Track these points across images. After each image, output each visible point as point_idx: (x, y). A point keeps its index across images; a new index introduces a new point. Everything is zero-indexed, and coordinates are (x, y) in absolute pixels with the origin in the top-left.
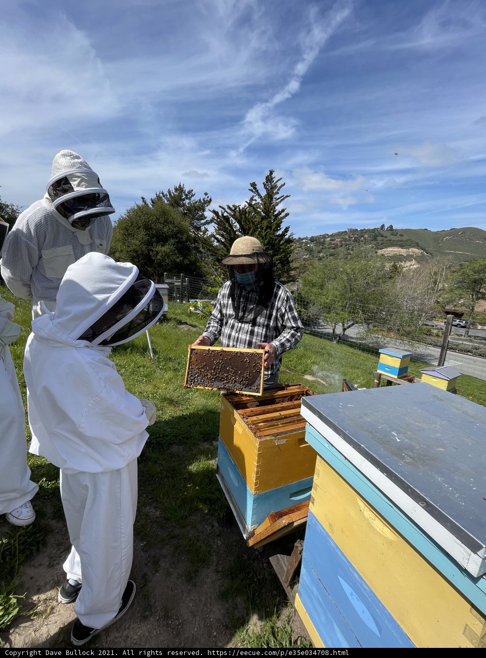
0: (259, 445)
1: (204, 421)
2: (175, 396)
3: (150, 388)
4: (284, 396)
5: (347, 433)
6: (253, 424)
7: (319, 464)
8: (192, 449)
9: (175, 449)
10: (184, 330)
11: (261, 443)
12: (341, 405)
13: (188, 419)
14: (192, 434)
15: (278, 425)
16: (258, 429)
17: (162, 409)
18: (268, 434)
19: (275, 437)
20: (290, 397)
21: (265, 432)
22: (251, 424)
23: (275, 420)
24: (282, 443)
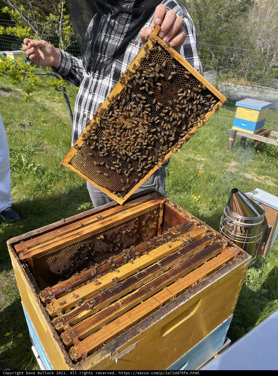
6: (66, 320)
18: (97, 342)
19: (113, 350)
20: (137, 219)
21: (91, 338)
22: (61, 321)
23: (112, 294)
24: (128, 352)
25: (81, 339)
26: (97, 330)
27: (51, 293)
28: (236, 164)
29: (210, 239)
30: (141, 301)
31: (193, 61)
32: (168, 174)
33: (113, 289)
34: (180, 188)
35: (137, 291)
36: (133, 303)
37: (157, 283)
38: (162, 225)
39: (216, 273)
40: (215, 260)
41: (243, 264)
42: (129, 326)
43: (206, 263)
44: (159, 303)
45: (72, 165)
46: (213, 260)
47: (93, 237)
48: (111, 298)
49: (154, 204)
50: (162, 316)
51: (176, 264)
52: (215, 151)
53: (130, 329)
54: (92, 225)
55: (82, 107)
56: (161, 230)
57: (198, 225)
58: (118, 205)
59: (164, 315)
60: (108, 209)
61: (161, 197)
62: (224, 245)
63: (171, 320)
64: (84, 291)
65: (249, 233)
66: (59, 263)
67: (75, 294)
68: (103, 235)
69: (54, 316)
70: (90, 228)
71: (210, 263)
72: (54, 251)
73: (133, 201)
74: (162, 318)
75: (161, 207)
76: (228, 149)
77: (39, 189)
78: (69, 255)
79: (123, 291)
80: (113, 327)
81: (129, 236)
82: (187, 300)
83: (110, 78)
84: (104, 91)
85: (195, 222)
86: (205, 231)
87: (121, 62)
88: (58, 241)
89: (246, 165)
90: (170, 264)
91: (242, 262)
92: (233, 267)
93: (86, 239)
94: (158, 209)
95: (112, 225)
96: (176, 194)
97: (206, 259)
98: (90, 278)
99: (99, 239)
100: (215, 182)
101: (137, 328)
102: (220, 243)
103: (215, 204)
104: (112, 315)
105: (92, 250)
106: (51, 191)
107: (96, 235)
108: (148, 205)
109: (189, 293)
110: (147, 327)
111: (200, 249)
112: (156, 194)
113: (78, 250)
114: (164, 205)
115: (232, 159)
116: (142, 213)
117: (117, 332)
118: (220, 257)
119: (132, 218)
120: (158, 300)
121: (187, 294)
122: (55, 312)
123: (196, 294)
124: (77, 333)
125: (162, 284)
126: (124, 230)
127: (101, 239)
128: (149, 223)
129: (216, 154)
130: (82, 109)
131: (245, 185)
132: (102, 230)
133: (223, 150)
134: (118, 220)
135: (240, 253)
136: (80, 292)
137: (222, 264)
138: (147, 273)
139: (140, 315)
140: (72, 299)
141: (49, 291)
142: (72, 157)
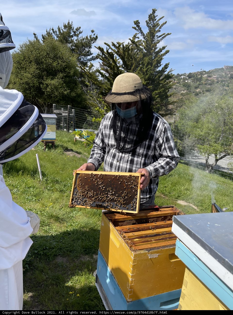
0: (134, 257)
1: (85, 236)
2: (61, 213)
3: (38, 206)
4: (158, 216)
5: (213, 248)
6: (129, 239)
7: (187, 276)
8: (74, 261)
9: (59, 260)
10: (70, 156)
11: (135, 256)
12: (209, 224)
13: (72, 234)
14: (75, 248)
15: (152, 241)
16: (134, 244)
17: (49, 225)
18: (142, 248)
19: (149, 251)
20: (163, 217)
21: (140, 246)
22: (128, 239)
23: (149, 237)
24: (155, 257)
25: (135, 246)
33: (150, 235)
64: (136, 233)
67: (133, 233)
80: (149, 246)
101: (160, 248)
104: (149, 242)
110: (164, 248)
116: (166, 214)
119: (160, 216)
140: (132, 235)
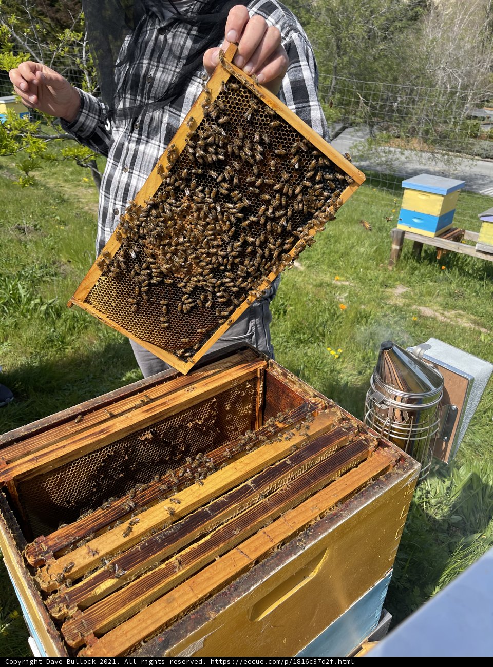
20: (215, 400)
21: (118, 631)
22: (63, 600)
23: (161, 546)
25: (99, 635)
26: (130, 616)
27: (45, 548)
28: (404, 290)
29: (346, 434)
30: (217, 557)
31: (310, 111)
32: (285, 312)
33: (165, 535)
34: (305, 336)
35: (208, 537)
36: (201, 562)
37: (245, 521)
38: (263, 408)
39: (356, 498)
40: (354, 474)
41: (405, 480)
42: (190, 606)
43: (338, 479)
44: (248, 559)
45: (91, 304)
46: (350, 474)
47: (132, 437)
48: (158, 553)
49: (247, 372)
50: (253, 585)
51: (283, 484)
52: (367, 269)
53: (192, 612)
54: (129, 415)
55: (111, 197)
56: (261, 418)
57: (326, 408)
58: (180, 374)
59: (256, 583)
60: (160, 382)
61: (260, 358)
62: (371, 444)
63: (271, 590)
64: (109, 541)
65: (416, 421)
66: (69, 487)
67: (91, 548)
68: (151, 432)
69: (51, 591)
70: (125, 420)
71: (346, 480)
72: (56, 466)
73: (208, 367)
74: (252, 588)
75: (259, 376)
76: (391, 263)
77: (50, 345)
78: (86, 472)
79: (181, 539)
80: (160, 610)
81: (200, 431)
82: (301, 552)
83: (160, 142)
84: (149, 166)
85: (319, 403)
86: (337, 420)
87: (177, 113)
88: (64, 447)
89: (423, 291)
90: (271, 484)
91: (404, 476)
92: (386, 486)
93: (117, 441)
94: (254, 380)
95: (167, 413)
96: (299, 348)
97: (338, 472)
98: (123, 516)
99: (143, 439)
100: (368, 325)
101: (206, 610)
102: (363, 442)
103: (367, 362)
104: (160, 587)
105: (131, 460)
106: (72, 348)
107: (136, 432)
108: (234, 374)
109: (304, 537)
110: (224, 607)
111: (328, 452)
112: (251, 352)
113: (104, 461)
114: (265, 372)
115: (398, 283)
116: (224, 388)
117: (168, 619)
118: (364, 468)
119: (205, 399)
120: (247, 553)
121: (300, 540)
122: (51, 583)
123: (317, 540)
124: (92, 623)
125: (256, 523)
126: (191, 421)
127: (146, 439)
128: (238, 407)
129: (370, 274)
130: (112, 200)
131: (420, 327)
132: (147, 423)
133: (382, 267)
134: (178, 402)
135: (401, 459)
136: (101, 543)
137: (367, 481)
138: (228, 503)
139: (212, 584)
140: (84, 558)
141: (42, 544)
142: (89, 290)
